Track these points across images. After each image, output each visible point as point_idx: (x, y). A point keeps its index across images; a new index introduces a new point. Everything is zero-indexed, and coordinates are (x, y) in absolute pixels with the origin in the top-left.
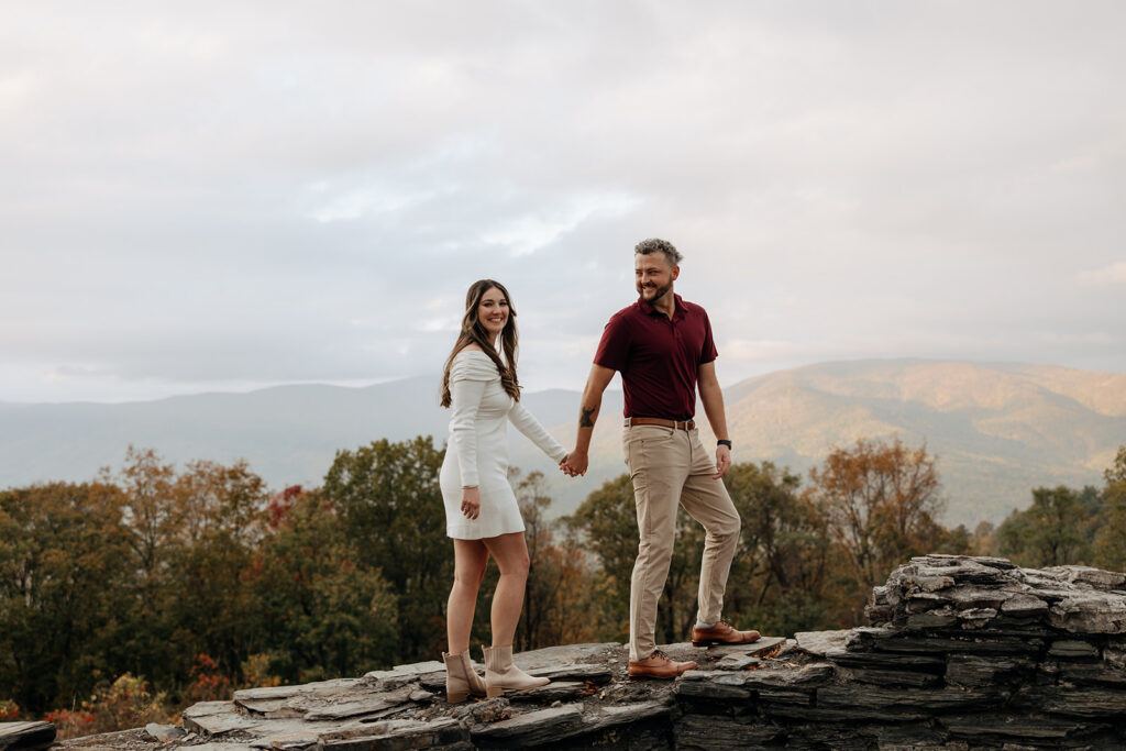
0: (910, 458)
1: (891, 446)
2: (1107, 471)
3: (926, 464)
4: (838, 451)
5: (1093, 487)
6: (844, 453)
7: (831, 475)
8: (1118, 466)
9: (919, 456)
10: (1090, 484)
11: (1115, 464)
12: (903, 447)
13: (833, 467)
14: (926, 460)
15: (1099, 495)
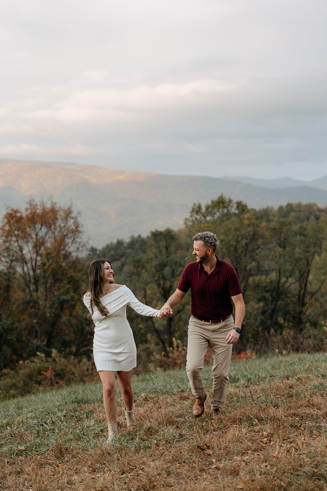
0: (62, 214)
1: (48, 206)
2: (186, 219)
3: (72, 218)
4: (13, 210)
5: (122, 240)
6: (16, 212)
7: (7, 228)
8: (191, 216)
9: (67, 212)
10: (120, 239)
11: (190, 215)
12: (57, 206)
13: (9, 222)
14: (73, 215)
15: (125, 245)
